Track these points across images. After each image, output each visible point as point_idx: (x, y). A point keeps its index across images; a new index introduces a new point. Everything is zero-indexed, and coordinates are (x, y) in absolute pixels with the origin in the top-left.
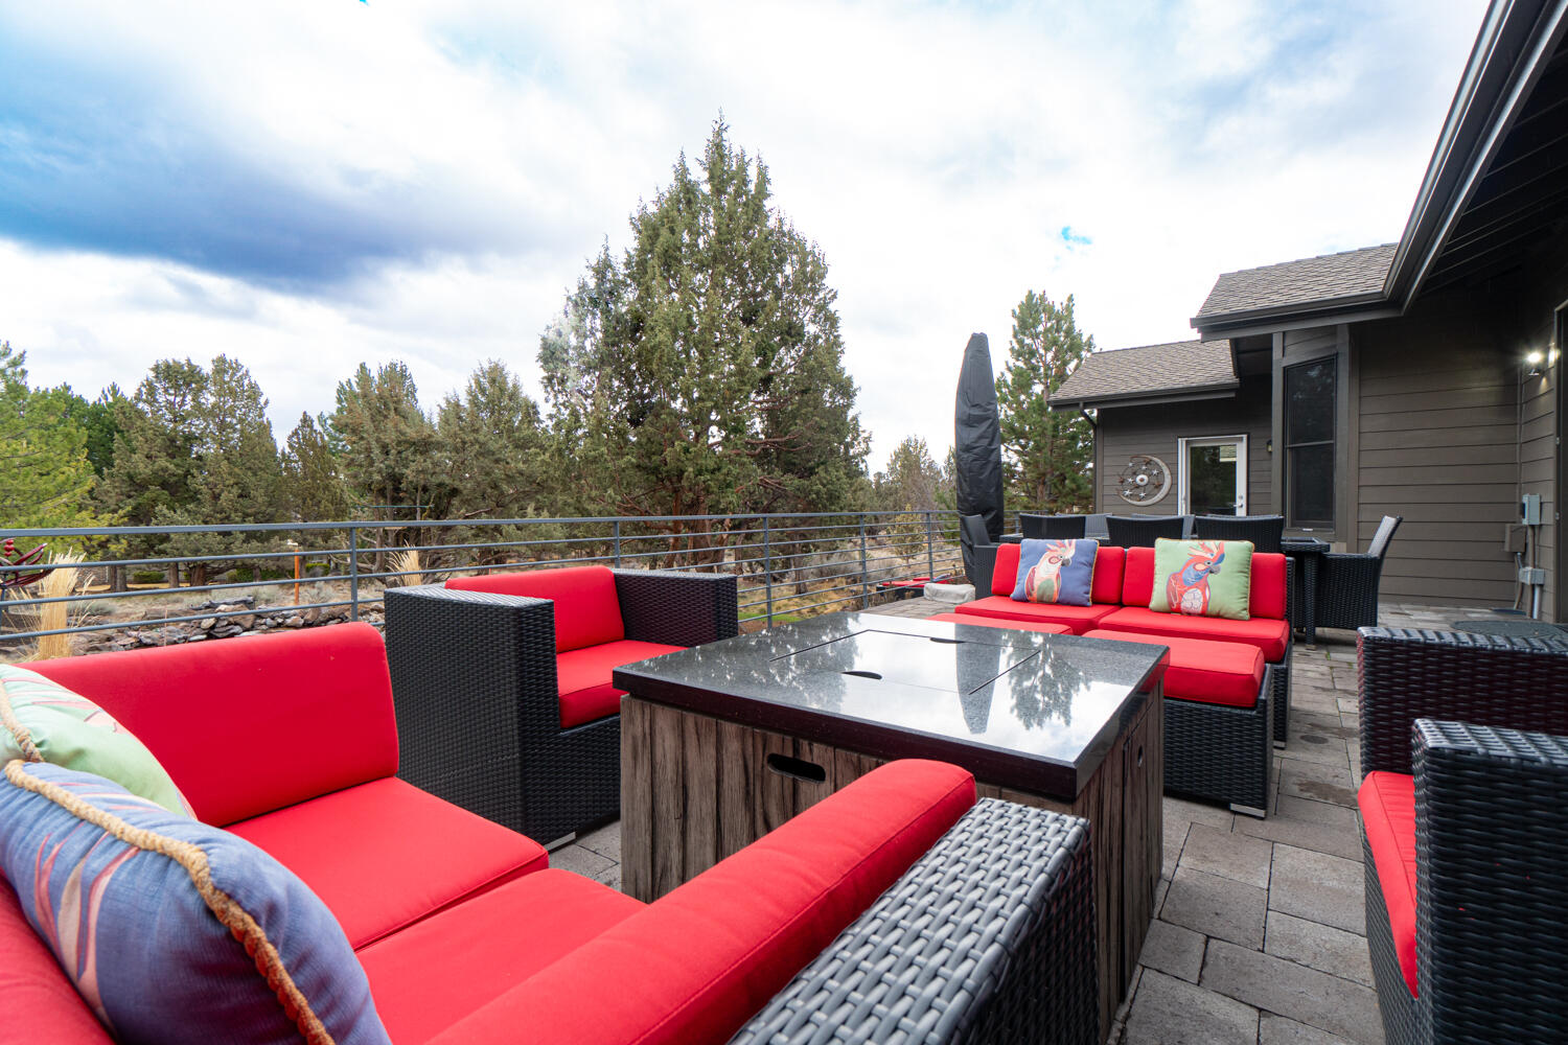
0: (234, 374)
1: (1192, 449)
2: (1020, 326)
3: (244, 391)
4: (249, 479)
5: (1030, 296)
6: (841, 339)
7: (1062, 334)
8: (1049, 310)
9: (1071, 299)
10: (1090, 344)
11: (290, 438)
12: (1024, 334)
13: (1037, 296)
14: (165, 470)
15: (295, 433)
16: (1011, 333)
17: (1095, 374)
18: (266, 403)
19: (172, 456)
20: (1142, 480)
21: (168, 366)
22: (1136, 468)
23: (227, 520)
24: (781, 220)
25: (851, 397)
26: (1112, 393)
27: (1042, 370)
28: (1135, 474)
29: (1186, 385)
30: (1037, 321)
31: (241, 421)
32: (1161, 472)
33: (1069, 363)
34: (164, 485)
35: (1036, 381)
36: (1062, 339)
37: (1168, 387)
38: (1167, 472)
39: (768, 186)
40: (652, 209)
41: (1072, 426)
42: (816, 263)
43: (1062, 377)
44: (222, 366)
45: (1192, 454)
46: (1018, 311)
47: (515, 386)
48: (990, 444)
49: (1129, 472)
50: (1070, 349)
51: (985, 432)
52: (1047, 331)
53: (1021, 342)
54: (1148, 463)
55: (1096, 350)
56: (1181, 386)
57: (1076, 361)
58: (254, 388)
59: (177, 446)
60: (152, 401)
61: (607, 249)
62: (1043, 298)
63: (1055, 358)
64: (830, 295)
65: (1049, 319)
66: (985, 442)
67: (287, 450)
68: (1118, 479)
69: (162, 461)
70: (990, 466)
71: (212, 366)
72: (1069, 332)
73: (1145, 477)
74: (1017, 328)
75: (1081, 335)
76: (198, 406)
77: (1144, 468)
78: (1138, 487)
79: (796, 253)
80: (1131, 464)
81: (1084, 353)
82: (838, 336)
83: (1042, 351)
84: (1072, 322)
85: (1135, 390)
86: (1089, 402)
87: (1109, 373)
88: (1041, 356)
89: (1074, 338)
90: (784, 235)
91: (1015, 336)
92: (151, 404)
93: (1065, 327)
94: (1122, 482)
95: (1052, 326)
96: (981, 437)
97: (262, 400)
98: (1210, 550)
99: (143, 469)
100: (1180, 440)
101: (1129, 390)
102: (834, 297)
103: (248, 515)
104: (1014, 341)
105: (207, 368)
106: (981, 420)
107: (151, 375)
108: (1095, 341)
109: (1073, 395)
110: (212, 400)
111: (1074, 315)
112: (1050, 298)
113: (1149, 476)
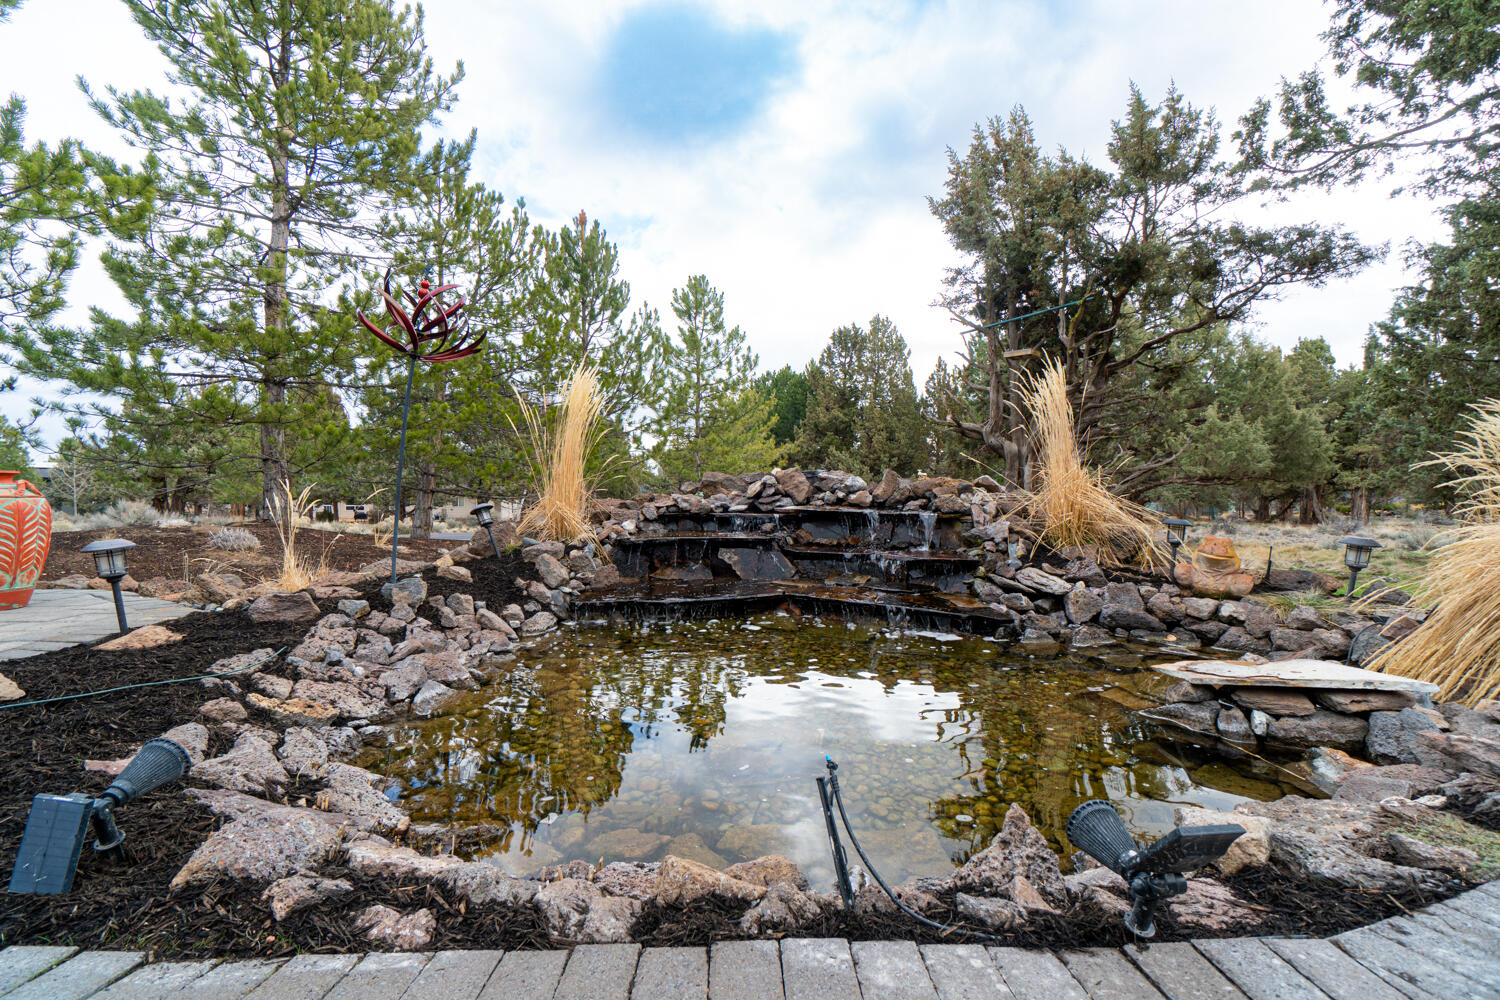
0: (885, 331)
3: (892, 345)
4: (894, 422)
11: (928, 383)
14: (836, 418)
15: (932, 378)
19: (842, 407)
21: (841, 333)
31: (890, 373)
34: (837, 432)
44: (877, 325)
58: (900, 341)
59: (846, 398)
60: (831, 364)
67: (925, 395)
69: (836, 412)
71: (870, 327)
76: (861, 364)
92: (829, 366)
97: (906, 352)
99: (823, 418)
105: (866, 329)
107: (831, 342)
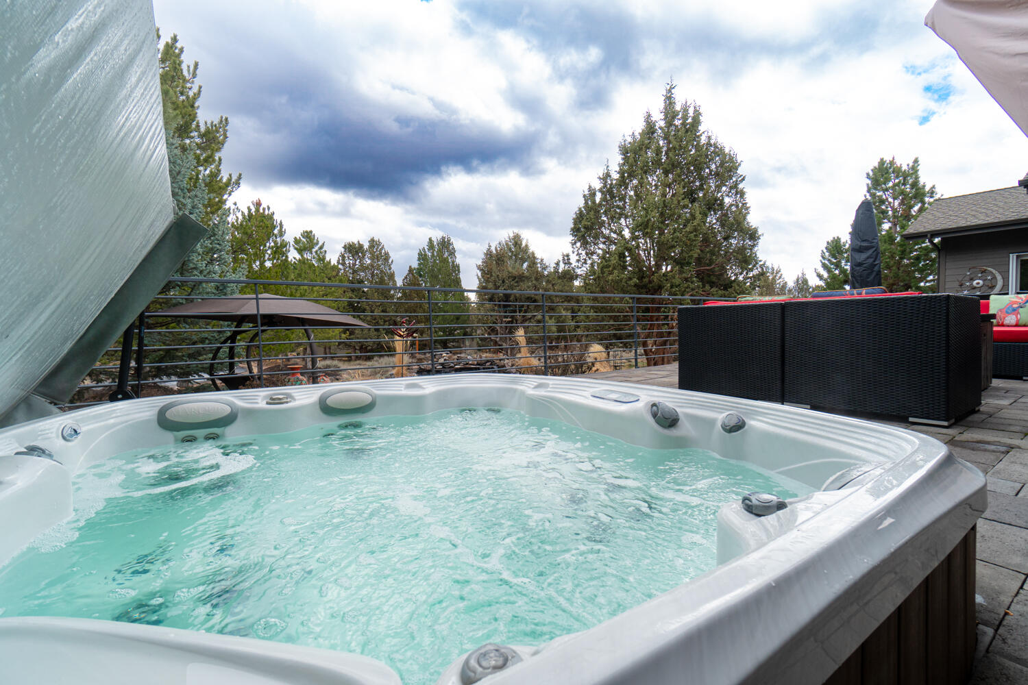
0: (378, 248)
1: (1022, 261)
2: (873, 185)
3: (382, 256)
5: (882, 162)
6: (748, 205)
7: (908, 186)
8: (898, 171)
9: (916, 161)
10: (932, 193)
11: (404, 280)
12: (875, 189)
13: (888, 162)
15: (406, 278)
16: (866, 189)
17: (939, 215)
18: (392, 262)
20: (978, 283)
21: (350, 246)
22: (972, 276)
23: (377, 323)
24: (709, 138)
25: (756, 240)
26: (954, 226)
27: (890, 213)
28: (972, 280)
29: (1017, 217)
30: (887, 180)
31: (381, 272)
32: (994, 278)
33: (914, 207)
35: (886, 221)
36: (908, 190)
37: (1001, 220)
38: (999, 277)
39: (701, 118)
40: (629, 139)
41: (916, 250)
42: (732, 159)
43: (907, 217)
44: (374, 243)
45: (1021, 265)
46: (871, 173)
47: (526, 246)
48: (874, 261)
49: (967, 278)
50: (915, 197)
51: (871, 255)
52: (895, 185)
53: (873, 195)
54: (983, 272)
55: (937, 197)
56: (1012, 219)
57: (919, 205)
58: (387, 254)
60: (343, 264)
61: (608, 166)
62: (892, 163)
63: (902, 203)
64: (740, 179)
65: (897, 177)
66: (872, 260)
68: (958, 283)
70: (874, 273)
71: (368, 244)
72: (915, 185)
73: (981, 282)
74: (870, 186)
75: (924, 186)
76: (362, 265)
77: (980, 275)
78: (974, 288)
79: (718, 156)
80: (968, 273)
81: (927, 199)
82: (746, 203)
83: (891, 200)
84: (917, 178)
85: (974, 224)
86: (935, 234)
87: (951, 213)
88: (890, 203)
89: (919, 188)
90: (711, 146)
91: (869, 191)
92: (343, 266)
93: (910, 181)
94: (961, 285)
95: (899, 182)
96: (868, 258)
97: (390, 261)
98: (1022, 299)
100: (1011, 255)
101: (969, 224)
102: (743, 179)
103: (386, 321)
104: (868, 195)
105: (366, 245)
106: (867, 248)
107: (343, 250)
108: (937, 190)
109: (922, 230)
110: (369, 262)
111: (919, 173)
112: (898, 162)
113: (984, 280)
